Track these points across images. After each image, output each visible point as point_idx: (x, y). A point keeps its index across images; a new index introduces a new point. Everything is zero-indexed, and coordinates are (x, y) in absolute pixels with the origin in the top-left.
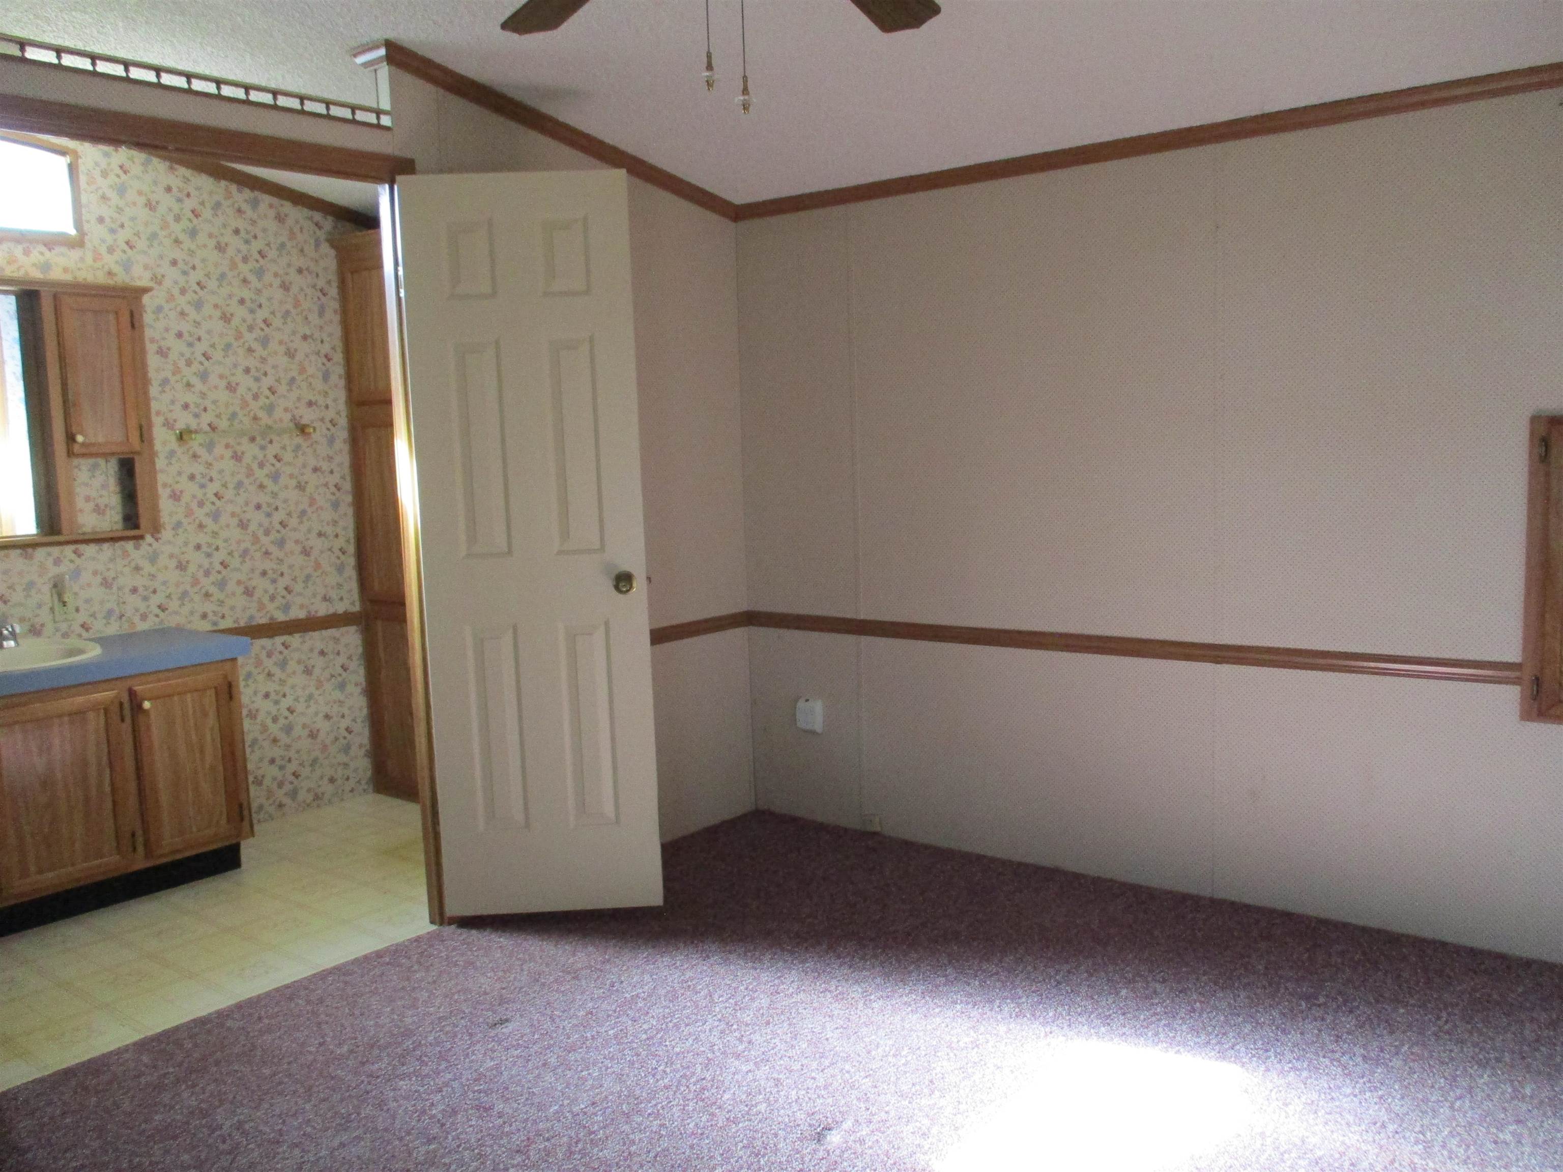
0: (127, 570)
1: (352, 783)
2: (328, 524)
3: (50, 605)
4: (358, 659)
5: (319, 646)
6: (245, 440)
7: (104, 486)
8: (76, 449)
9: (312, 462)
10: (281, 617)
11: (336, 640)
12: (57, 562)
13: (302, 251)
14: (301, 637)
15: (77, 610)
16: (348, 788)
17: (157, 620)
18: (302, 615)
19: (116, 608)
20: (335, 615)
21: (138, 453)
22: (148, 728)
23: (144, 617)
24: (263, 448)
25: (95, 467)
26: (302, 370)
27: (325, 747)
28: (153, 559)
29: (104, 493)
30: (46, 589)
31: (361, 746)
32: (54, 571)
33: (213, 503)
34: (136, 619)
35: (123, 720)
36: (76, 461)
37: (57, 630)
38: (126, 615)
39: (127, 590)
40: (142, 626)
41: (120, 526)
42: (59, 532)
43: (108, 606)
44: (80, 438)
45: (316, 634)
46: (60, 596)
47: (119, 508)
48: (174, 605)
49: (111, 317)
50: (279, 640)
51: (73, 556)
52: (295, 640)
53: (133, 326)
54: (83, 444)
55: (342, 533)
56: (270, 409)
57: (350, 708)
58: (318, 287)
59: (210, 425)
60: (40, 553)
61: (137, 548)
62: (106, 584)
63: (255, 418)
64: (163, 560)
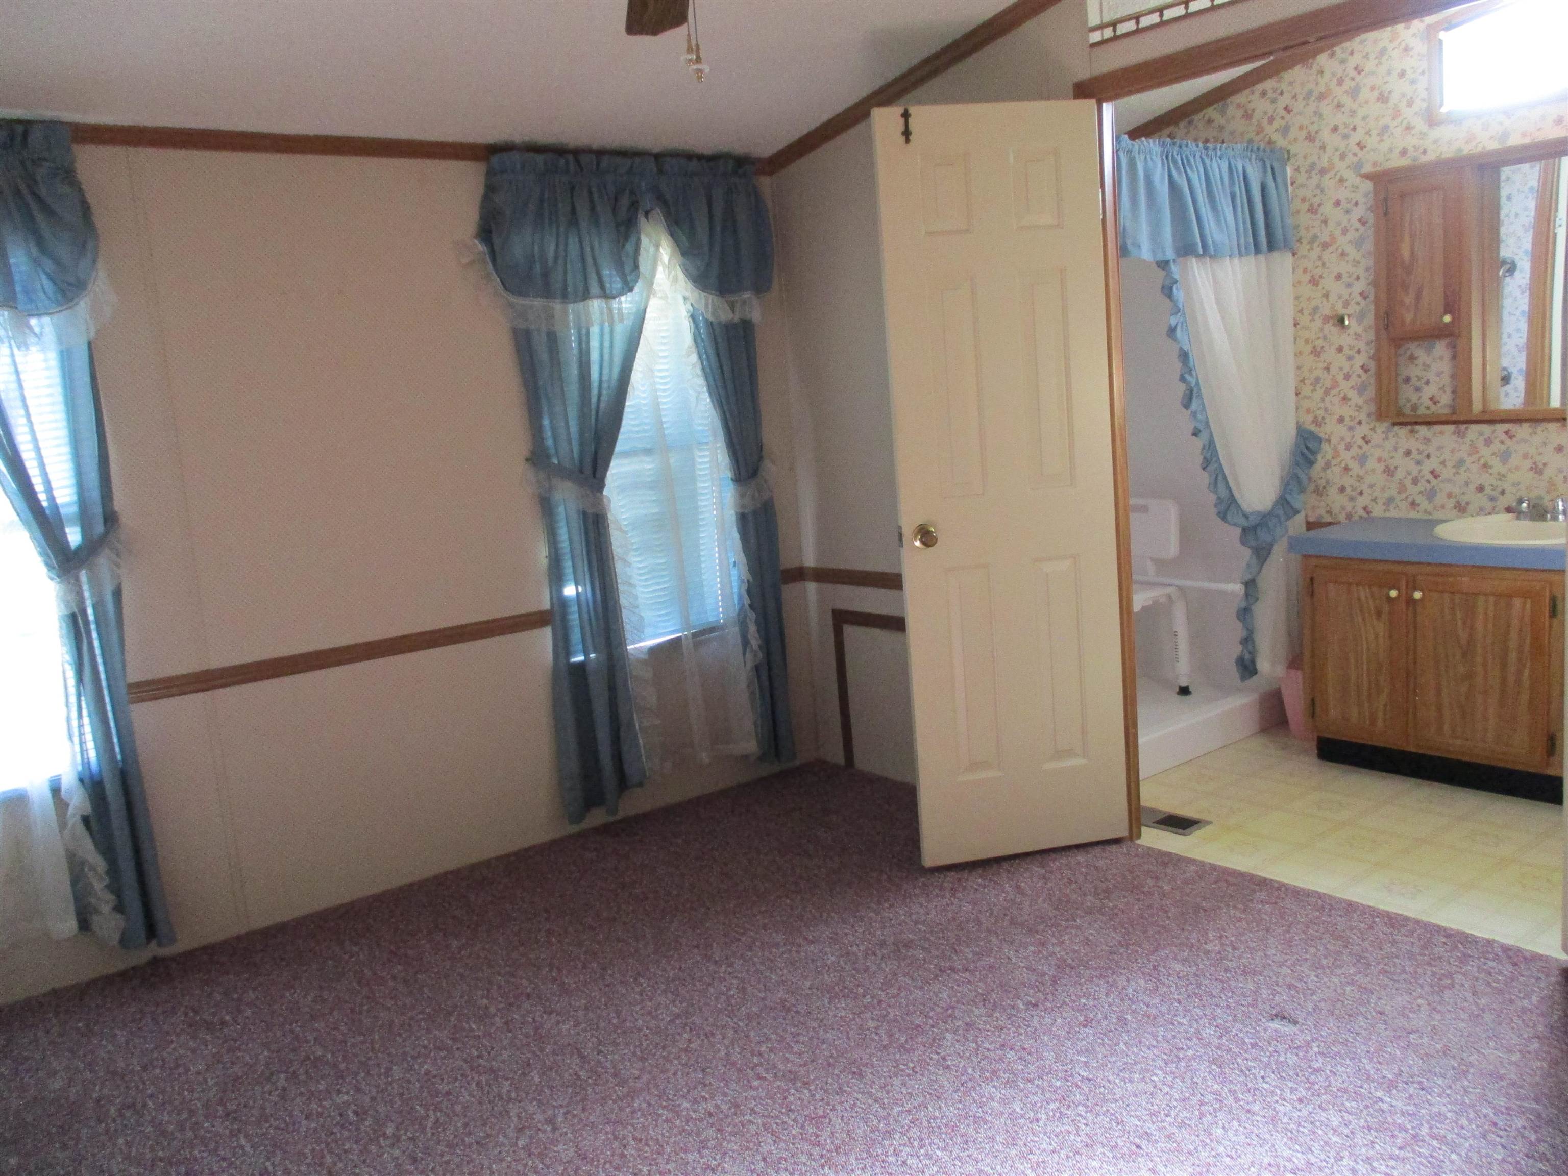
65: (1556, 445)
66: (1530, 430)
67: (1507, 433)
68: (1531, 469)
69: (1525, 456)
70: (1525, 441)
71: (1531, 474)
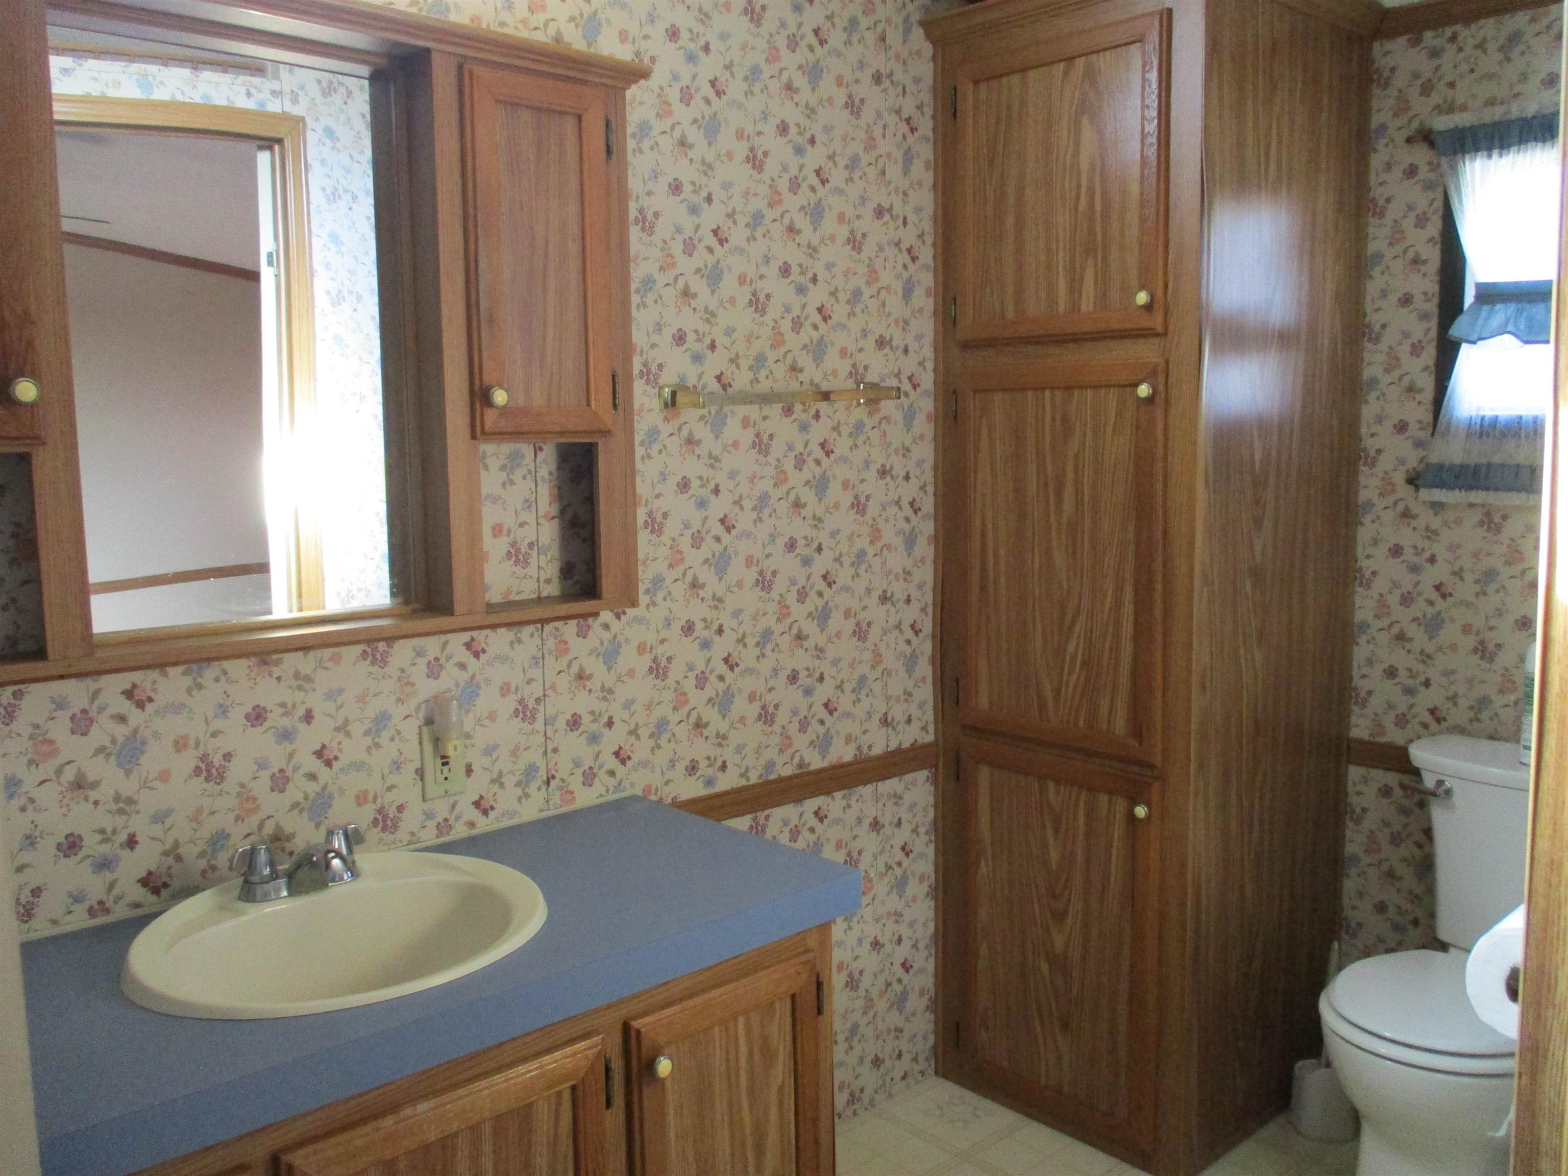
0: (563, 681)
1: (905, 1063)
2: (897, 577)
3: (417, 764)
4: (927, 833)
5: (871, 811)
6: (775, 410)
7: (530, 504)
8: (490, 418)
9: (879, 458)
10: (817, 762)
11: (897, 798)
12: (434, 669)
13: (883, 39)
14: (844, 797)
15: (469, 770)
16: (898, 1074)
17: (612, 782)
18: (847, 754)
19: (541, 764)
20: (899, 751)
21: (607, 433)
22: (662, 1115)
23: (589, 778)
24: (804, 428)
25: (515, 459)
26: (872, 276)
27: (869, 1003)
28: (610, 656)
29: (529, 517)
30: (411, 728)
31: (922, 993)
32: (427, 688)
33: (718, 539)
34: (575, 783)
35: (609, 1104)
36: (487, 448)
37: (429, 816)
38: (557, 776)
39: (561, 723)
40: (586, 798)
41: (553, 589)
42: (448, 610)
43: (526, 759)
44: (500, 397)
45: (867, 791)
46: (437, 741)
47: (554, 551)
48: (641, 750)
49: (569, 125)
50: (811, 804)
51: (465, 656)
52: (834, 804)
53: (609, 151)
54: (504, 411)
55: (915, 594)
56: (818, 350)
57: (911, 925)
58: (905, 115)
59: (719, 378)
60: (403, 651)
61: (582, 634)
62: (524, 712)
63: (794, 369)
64: (628, 658)
65: (248, 709)
66: (188, 681)
67: (129, 694)
68: (197, 771)
69: (180, 745)
70: (177, 708)
71: (198, 783)
